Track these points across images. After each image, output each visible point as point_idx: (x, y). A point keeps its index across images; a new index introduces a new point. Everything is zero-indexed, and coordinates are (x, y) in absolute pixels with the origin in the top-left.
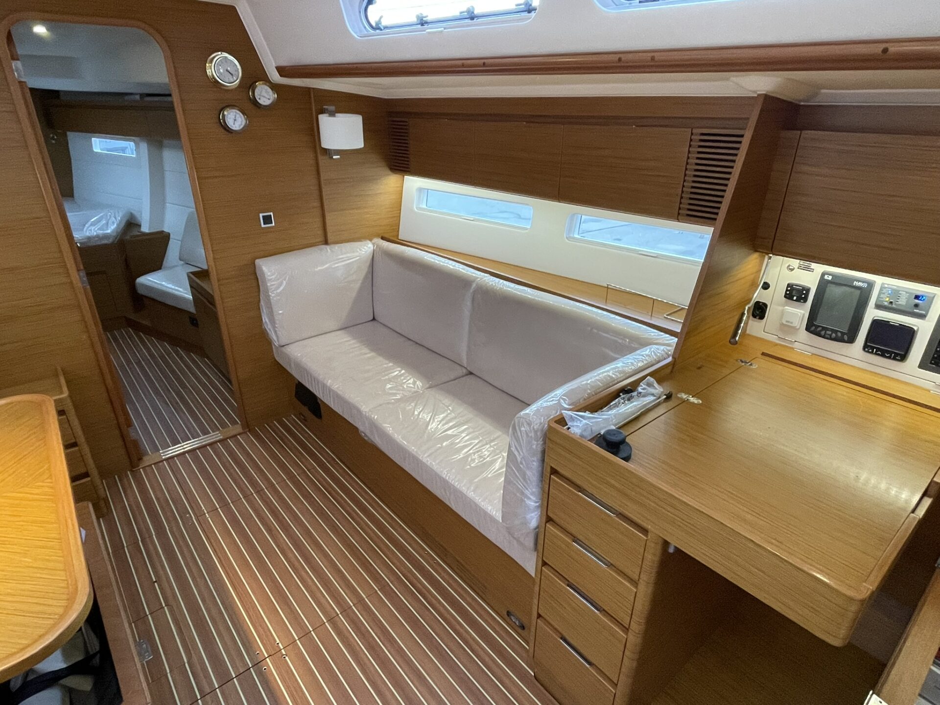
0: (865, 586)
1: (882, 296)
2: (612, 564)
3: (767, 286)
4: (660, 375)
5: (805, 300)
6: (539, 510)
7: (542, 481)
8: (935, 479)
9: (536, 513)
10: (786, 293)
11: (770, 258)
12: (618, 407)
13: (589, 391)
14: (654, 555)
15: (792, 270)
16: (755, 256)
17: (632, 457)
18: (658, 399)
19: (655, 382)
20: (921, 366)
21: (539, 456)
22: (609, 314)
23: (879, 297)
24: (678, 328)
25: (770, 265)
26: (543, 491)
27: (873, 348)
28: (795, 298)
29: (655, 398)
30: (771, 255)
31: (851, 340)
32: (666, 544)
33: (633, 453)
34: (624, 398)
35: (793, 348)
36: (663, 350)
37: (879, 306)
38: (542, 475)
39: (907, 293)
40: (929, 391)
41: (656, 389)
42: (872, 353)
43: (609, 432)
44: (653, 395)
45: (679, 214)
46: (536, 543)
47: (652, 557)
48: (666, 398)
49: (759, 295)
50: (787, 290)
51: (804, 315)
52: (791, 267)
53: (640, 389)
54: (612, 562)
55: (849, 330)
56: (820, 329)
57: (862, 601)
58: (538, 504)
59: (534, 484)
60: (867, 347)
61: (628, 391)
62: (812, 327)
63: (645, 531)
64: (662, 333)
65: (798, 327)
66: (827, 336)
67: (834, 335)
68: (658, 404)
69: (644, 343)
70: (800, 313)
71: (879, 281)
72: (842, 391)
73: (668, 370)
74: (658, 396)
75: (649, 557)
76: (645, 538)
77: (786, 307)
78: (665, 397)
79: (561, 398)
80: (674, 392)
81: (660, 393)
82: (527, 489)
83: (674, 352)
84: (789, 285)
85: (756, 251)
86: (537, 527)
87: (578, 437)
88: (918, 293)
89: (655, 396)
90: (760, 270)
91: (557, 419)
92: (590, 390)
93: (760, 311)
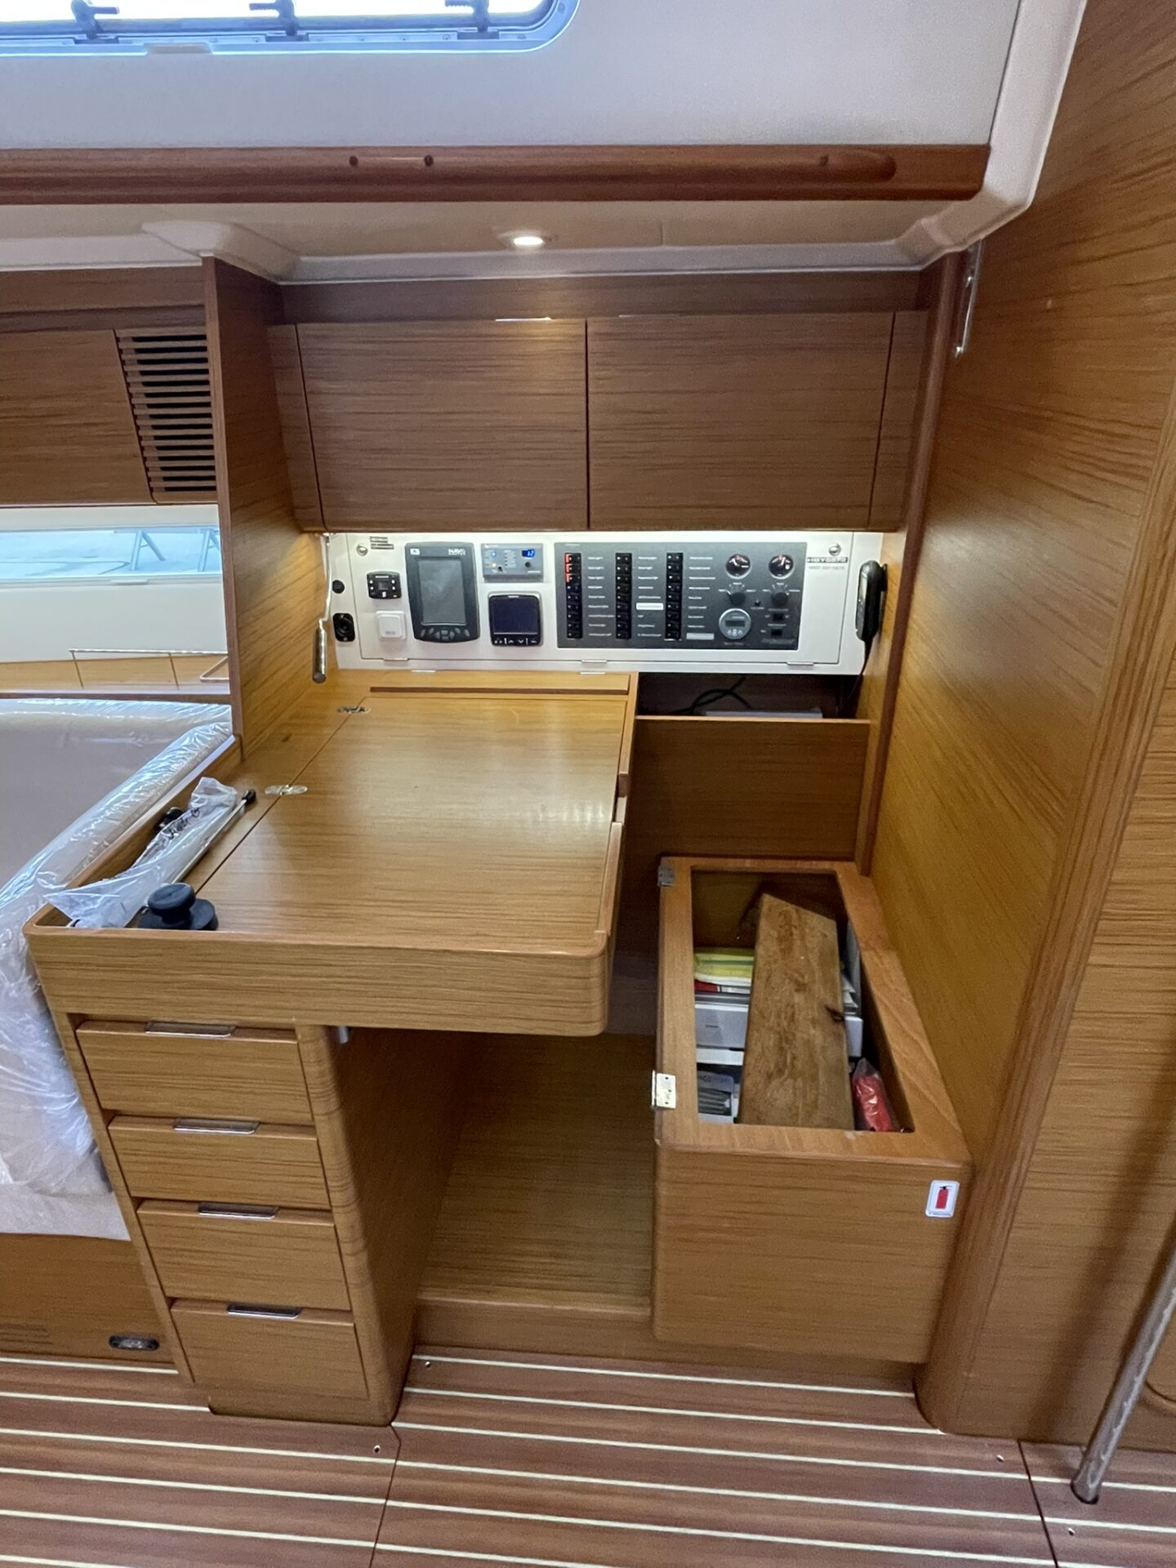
0: (599, 934)
1: (487, 562)
2: (260, 1123)
3: (339, 587)
4: (223, 770)
5: (398, 593)
6: (84, 1111)
7: (62, 1053)
8: (621, 772)
9: (80, 1118)
10: (370, 591)
11: (327, 539)
12: (163, 848)
13: (96, 843)
14: (320, 1062)
15: (365, 552)
16: (304, 539)
17: (219, 920)
18: (233, 809)
19: (218, 783)
20: (561, 644)
21: (34, 1007)
22: (91, 701)
23: (484, 565)
24: (226, 690)
25: (330, 550)
26: (75, 1069)
27: (502, 637)
28: (384, 594)
29: (227, 809)
30: (327, 534)
31: (475, 635)
32: (331, 1031)
33: (217, 913)
34: (169, 830)
35: (408, 671)
36: (215, 729)
37: (489, 578)
38: (57, 1039)
39: (512, 550)
40: (579, 673)
41: (223, 793)
42: (503, 644)
43: (157, 895)
44: (222, 805)
45: (151, 490)
46: (105, 1177)
47: (319, 1067)
48: (246, 804)
49: (334, 604)
50: (370, 585)
51: (405, 616)
52: (362, 549)
53: (194, 805)
54: (258, 1119)
55: (468, 620)
56: (432, 631)
57: (602, 954)
58: (76, 1100)
59: (48, 1067)
60: (496, 639)
61: (171, 816)
62: (423, 632)
63: (289, 1032)
64: (205, 705)
65: (404, 637)
66: (444, 638)
67: (452, 634)
68: (237, 818)
69: (174, 731)
70: (397, 614)
71: (478, 540)
72: (490, 707)
73: (235, 760)
74: (232, 804)
75: (312, 1069)
76: (295, 1042)
77: (379, 612)
78: (245, 801)
79: (38, 876)
80: (256, 789)
81: (233, 798)
82: (38, 1086)
83: (235, 727)
84: (369, 577)
85: (302, 532)
86: (94, 1145)
87: (100, 929)
88: (526, 548)
89: (227, 806)
90: (321, 564)
91: (40, 917)
92: (95, 840)
93: (344, 627)
